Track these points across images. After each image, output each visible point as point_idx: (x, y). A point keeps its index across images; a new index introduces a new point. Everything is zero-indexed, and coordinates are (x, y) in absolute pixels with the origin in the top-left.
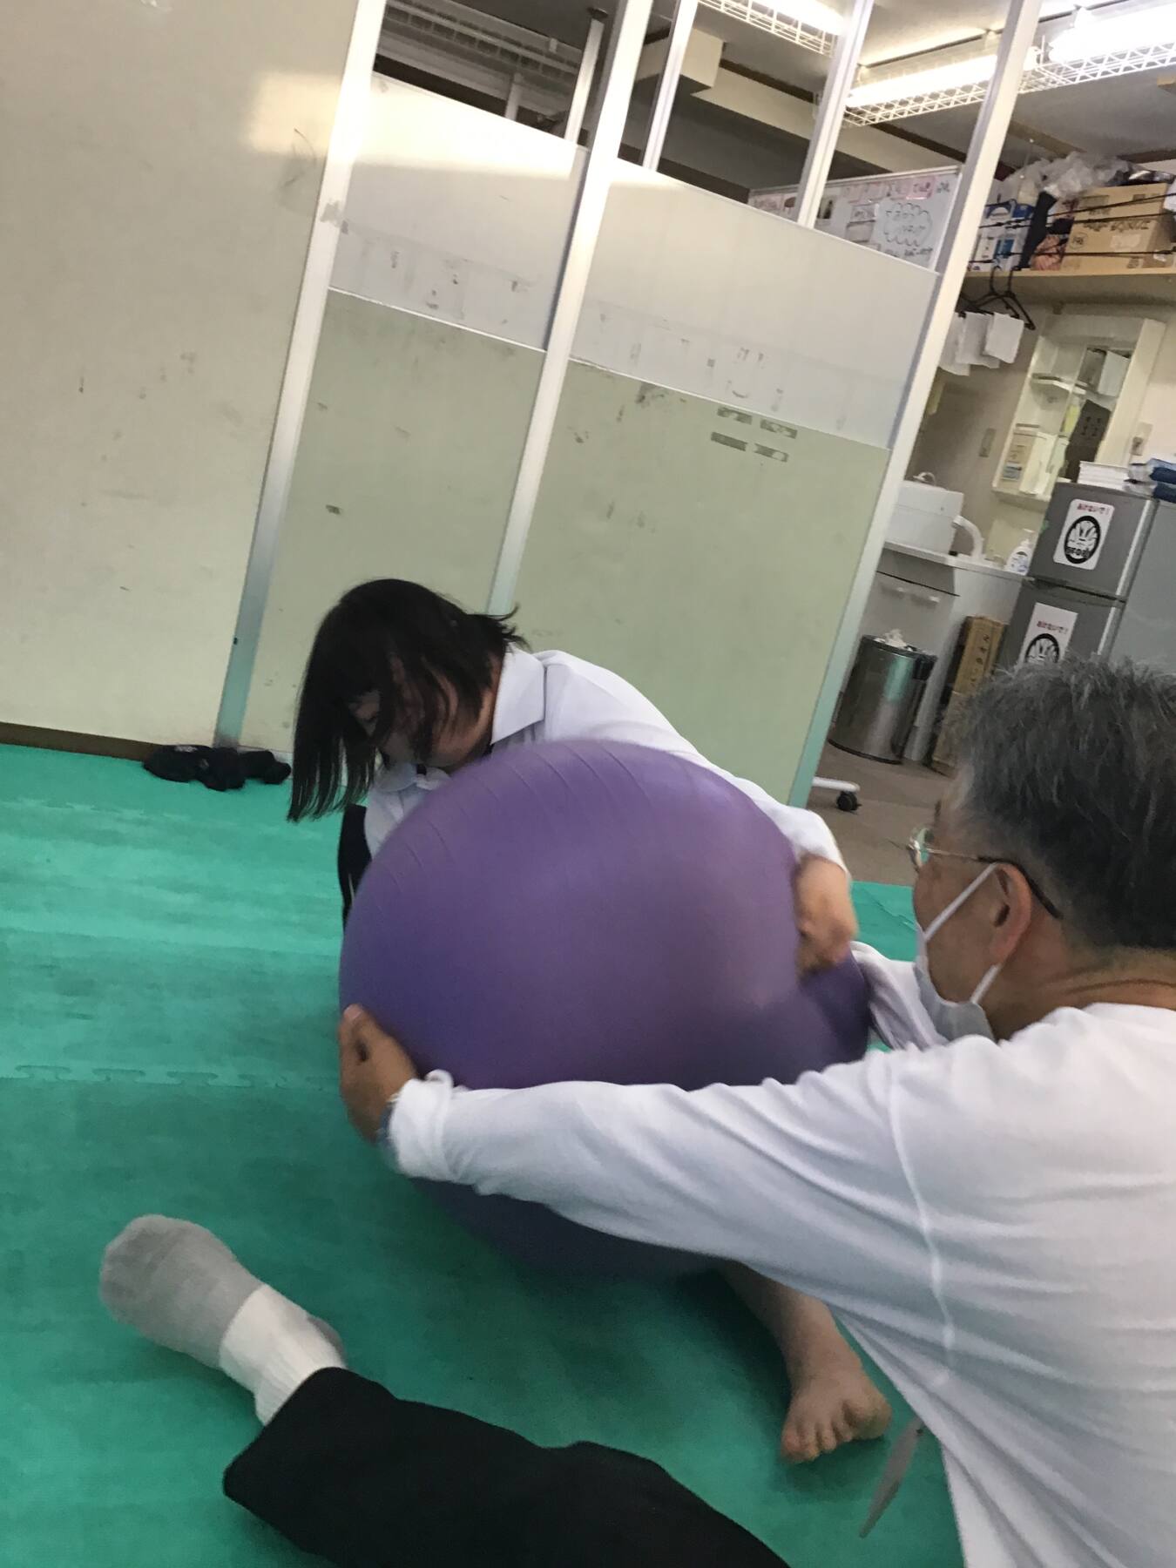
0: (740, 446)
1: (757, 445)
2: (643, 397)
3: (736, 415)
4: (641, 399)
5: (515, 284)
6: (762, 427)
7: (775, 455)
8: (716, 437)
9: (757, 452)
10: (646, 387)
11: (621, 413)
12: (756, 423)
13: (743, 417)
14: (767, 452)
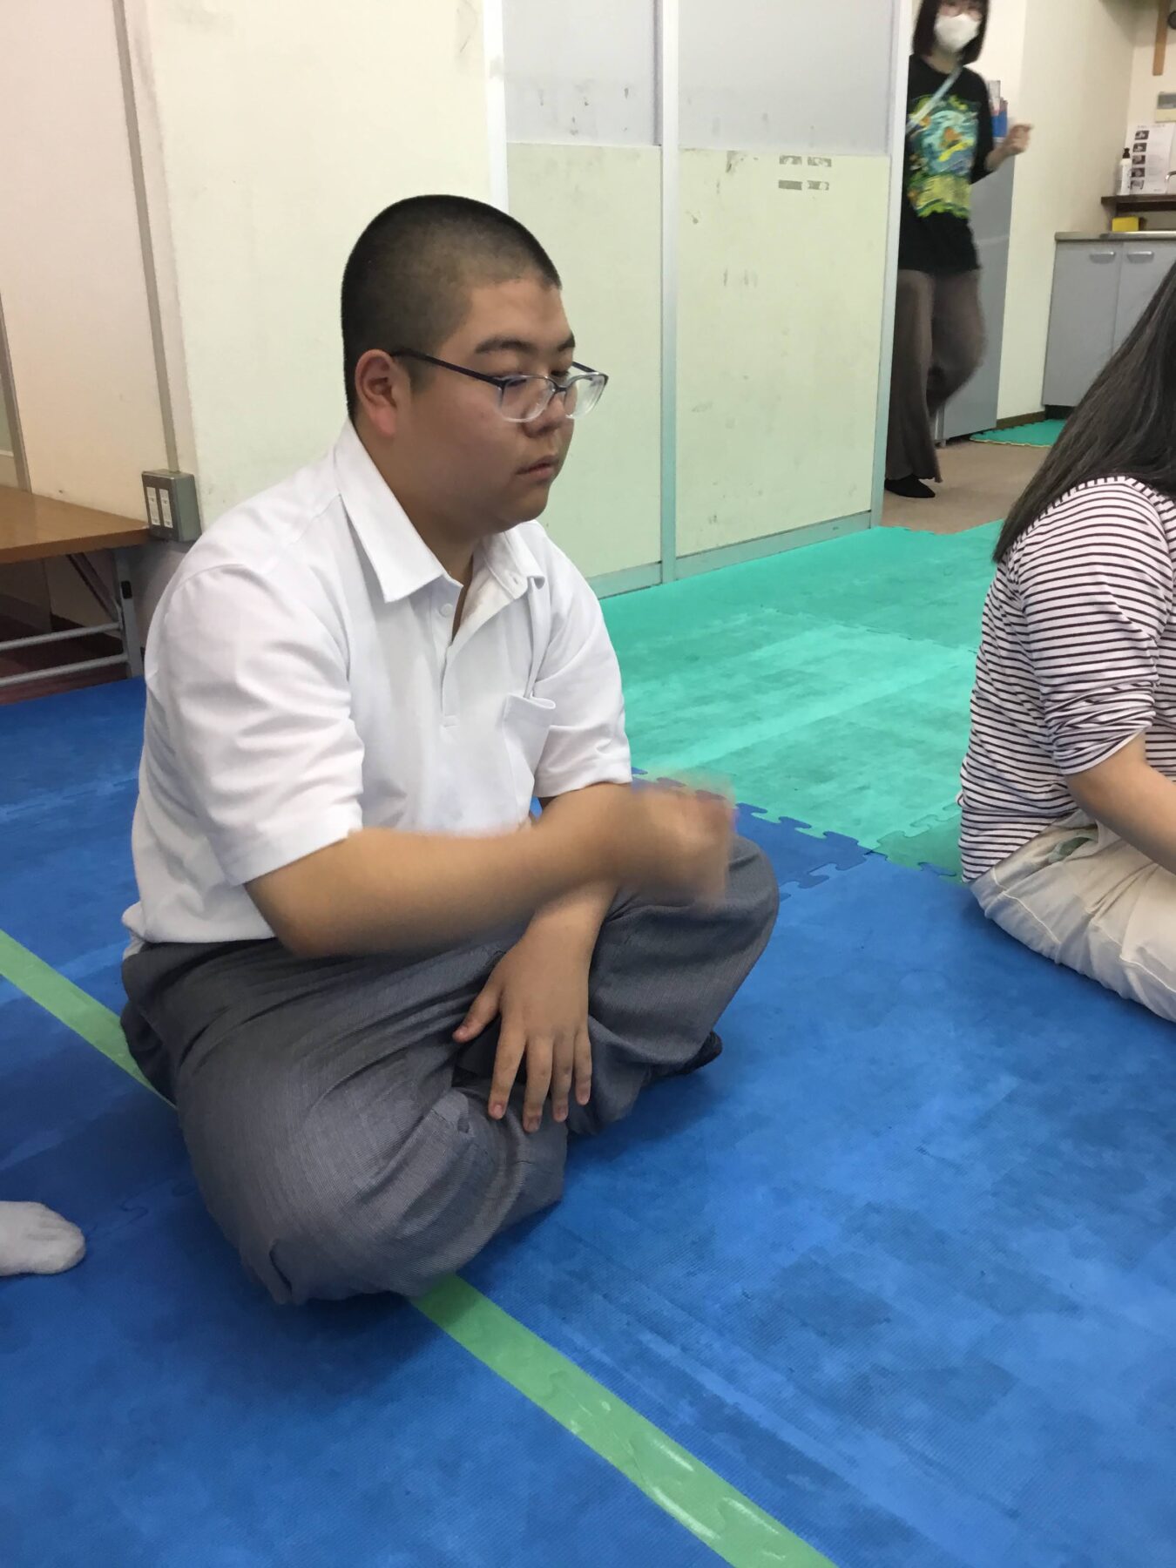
0: (796, 186)
1: (809, 181)
2: (730, 166)
3: (791, 160)
4: (729, 167)
5: (626, 91)
6: (809, 164)
7: (821, 186)
8: (784, 185)
9: (810, 188)
10: (731, 154)
11: (718, 186)
12: (805, 161)
13: (797, 160)
14: (815, 186)
